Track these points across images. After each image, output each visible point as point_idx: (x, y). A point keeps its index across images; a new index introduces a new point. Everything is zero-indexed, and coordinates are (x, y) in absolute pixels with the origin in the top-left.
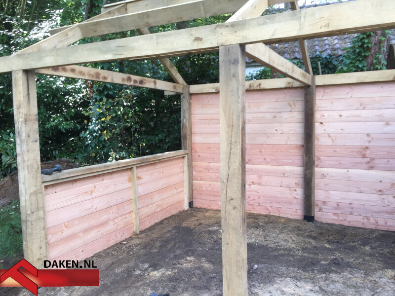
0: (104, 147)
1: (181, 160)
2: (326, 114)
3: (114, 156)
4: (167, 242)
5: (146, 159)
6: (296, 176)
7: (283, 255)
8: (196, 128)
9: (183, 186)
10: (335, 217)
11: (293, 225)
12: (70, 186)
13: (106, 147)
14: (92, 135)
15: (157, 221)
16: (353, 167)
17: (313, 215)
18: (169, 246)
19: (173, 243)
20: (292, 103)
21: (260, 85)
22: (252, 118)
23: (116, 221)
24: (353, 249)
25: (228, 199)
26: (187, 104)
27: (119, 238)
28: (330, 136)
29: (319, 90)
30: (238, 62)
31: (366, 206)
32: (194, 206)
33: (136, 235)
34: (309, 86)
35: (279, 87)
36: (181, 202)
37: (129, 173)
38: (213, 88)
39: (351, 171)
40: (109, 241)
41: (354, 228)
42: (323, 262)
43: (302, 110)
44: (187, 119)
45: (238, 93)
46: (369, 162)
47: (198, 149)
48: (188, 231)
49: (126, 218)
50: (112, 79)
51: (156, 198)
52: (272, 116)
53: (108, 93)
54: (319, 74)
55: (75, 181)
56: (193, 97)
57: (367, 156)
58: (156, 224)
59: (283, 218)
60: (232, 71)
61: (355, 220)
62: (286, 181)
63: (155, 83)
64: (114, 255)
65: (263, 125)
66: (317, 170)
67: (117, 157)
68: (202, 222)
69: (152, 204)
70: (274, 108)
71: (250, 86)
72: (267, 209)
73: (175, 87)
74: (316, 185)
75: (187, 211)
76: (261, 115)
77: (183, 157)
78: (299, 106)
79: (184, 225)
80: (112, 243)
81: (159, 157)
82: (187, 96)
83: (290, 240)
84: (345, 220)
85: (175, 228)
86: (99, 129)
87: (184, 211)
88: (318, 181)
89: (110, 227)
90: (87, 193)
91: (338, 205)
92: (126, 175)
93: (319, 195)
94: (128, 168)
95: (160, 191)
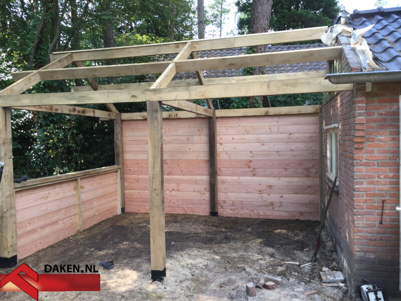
0: (48, 163)
1: (115, 174)
2: (224, 137)
3: (58, 171)
4: (106, 235)
5: (88, 172)
6: (205, 183)
7: (192, 237)
8: (127, 148)
9: (116, 195)
10: (232, 212)
11: (203, 219)
12: (31, 192)
13: (49, 163)
14: (37, 154)
15: (95, 223)
16: (243, 175)
17: (216, 211)
18: (109, 238)
19: (111, 235)
20: (200, 129)
21: (177, 115)
22: (172, 139)
23: (64, 221)
24: (240, 231)
25: (153, 190)
26: (120, 128)
27: (67, 235)
28: (227, 153)
29: (218, 120)
30: (158, 111)
31: (252, 203)
32: (126, 212)
33: (79, 232)
34: (211, 117)
35: (190, 117)
36: (115, 208)
37: (74, 183)
38: (141, 116)
39: (241, 178)
40: (59, 236)
41: (245, 219)
42: (218, 239)
43: (207, 134)
44: (120, 140)
45: (158, 128)
46: (252, 171)
47: (129, 165)
48: (123, 228)
49: (72, 219)
50: (62, 111)
51: (95, 204)
52: (186, 139)
53: (52, 119)
54: (218, 109)
55: (35, 188)
56: (124, 123)
57: (251, 166)
58: (95, 225)
59: (195, 215)
60: (155, 116)
61: (244, 213)
62: (198, 187)
63: (94, 112)
64: (64, 246)
65: (179, 145)
66: (219, 178)
67: (61, 171)
68: (134, 221)
69: (91, 209)
70: (188, 133)
71: (169, 115)
72: (184, 209)
73: (109, 115)
74: (218, 189)
75: (120, 215)
76: (178, 137)
77: (117, 171)
78: (205, 131)
79: (119, 224)
80: (61, 238)
81: (98, 170)
82: (119, 122)
83: (199, 229)
84: (238, 213)
85: (111, 226)
86: (44, 149)
87: (117, 216)
88: (220, 187)
89: (60, 225)
90: (43, 198)
91: (233, 203)
92: (72, 185)
93: (221, 196)
94: (74, 180)
95: (98, 198)
